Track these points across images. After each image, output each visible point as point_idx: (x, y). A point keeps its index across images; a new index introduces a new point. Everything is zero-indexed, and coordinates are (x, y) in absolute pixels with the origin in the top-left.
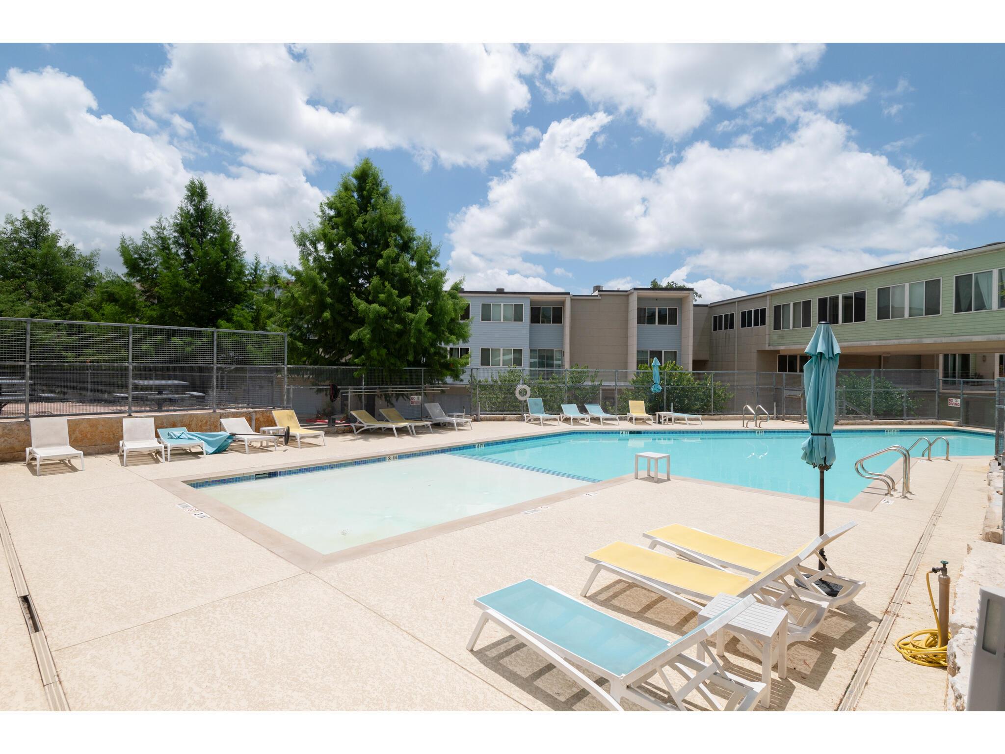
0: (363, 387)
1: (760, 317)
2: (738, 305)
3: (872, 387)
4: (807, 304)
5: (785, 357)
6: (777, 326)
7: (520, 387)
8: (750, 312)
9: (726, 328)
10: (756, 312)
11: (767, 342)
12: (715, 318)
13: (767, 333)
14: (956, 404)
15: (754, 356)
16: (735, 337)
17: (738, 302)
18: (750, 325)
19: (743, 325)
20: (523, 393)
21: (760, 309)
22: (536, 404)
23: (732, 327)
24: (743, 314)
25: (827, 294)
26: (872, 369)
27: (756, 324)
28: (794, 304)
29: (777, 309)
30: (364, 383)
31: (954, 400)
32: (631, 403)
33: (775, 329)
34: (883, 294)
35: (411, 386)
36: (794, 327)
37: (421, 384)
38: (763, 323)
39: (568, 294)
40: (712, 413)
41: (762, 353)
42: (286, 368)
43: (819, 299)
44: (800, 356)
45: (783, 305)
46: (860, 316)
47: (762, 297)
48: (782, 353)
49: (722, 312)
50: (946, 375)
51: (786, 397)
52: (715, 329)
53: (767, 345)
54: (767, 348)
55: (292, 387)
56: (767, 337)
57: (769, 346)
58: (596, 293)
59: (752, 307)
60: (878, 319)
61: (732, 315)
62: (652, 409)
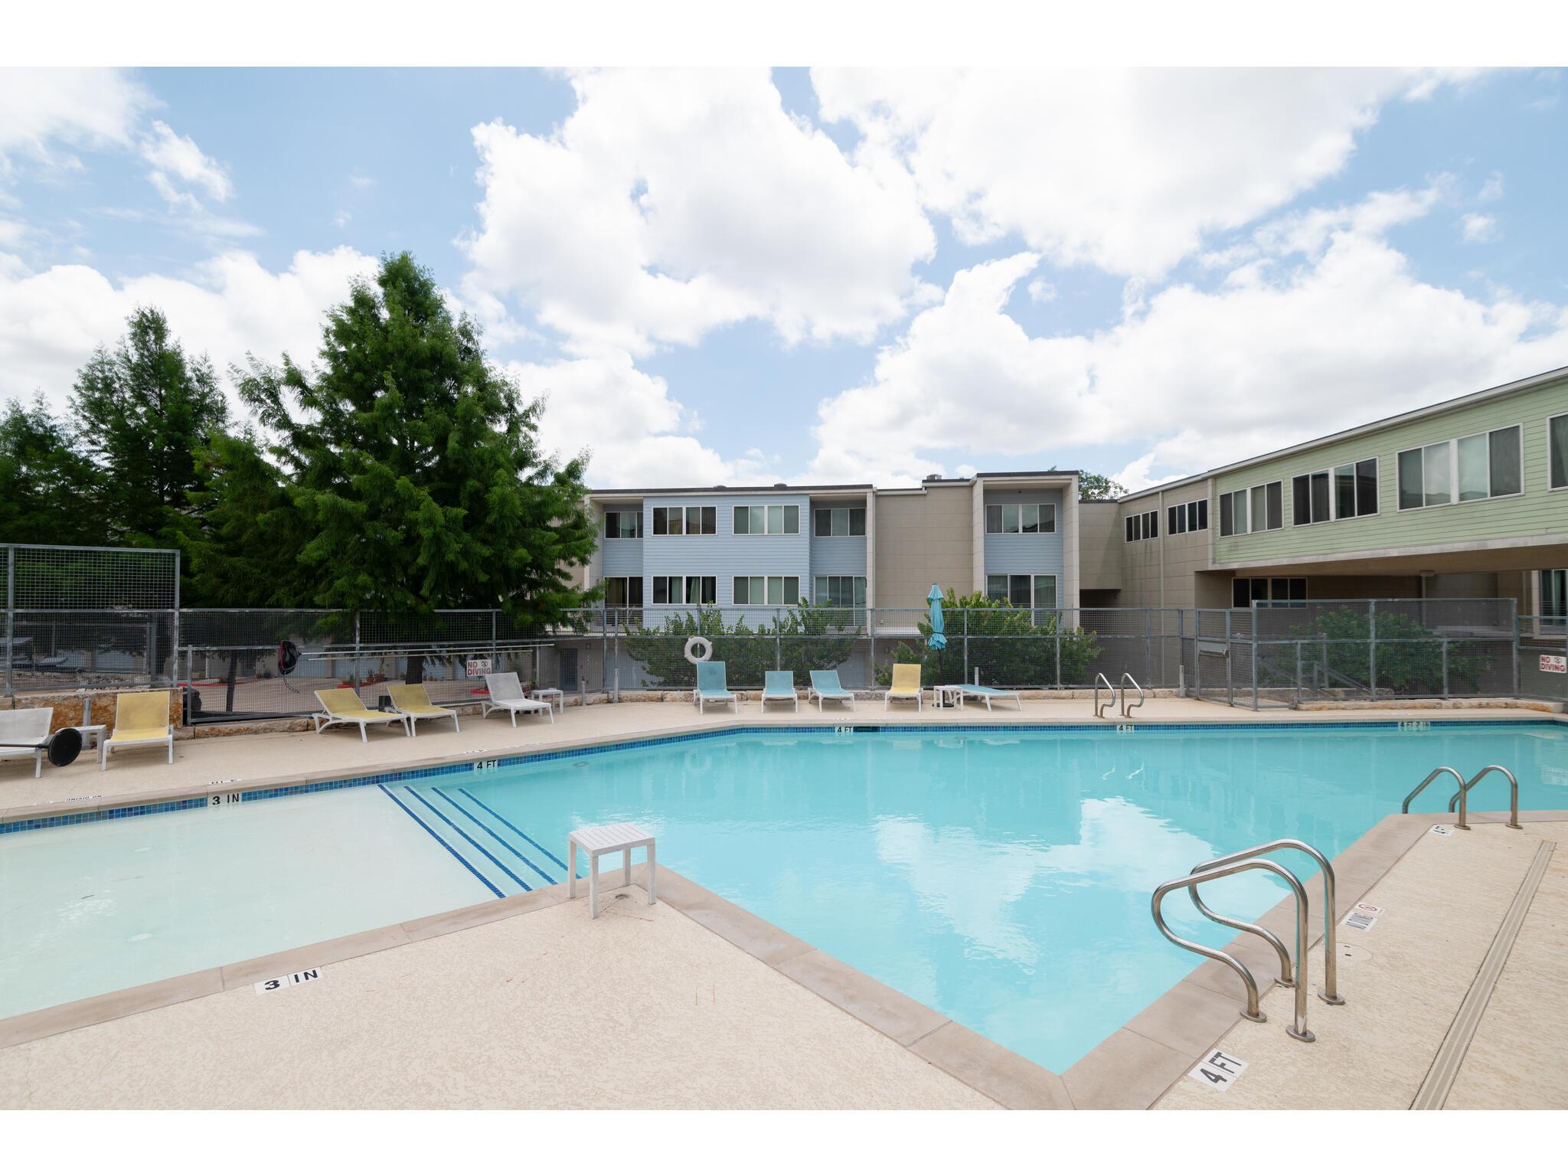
0: (358, 645)
1: (1198, 516)
2: (1163, 498)
3: (1373, 634)
4: (1275, 488)
5: (1246, 581)
6: (1226, 530)
7: (692, 640)
8: (1182, 508)
9: (1146, 536)
10: (1192, 506)
11: (1210, 556)
12: (1130, 520)
13: (1210, 541)
14: (1557, 668)
15: (1191, 580)
16: (1159, 552)
17: (1163, 491)
18: (1182, 530)
19: (1172, 531)
20: (698, 650)
21: (1197, 501)
22: (712, 672)
23: (1155, 534)
24: (1172, 511)
25: (1308, 468)
26: (1370, 600)
27: (1192, 528)
28: (1254, 490)
29: (1225, 499)
30: (358, 639)
31: (1552, 659)
32: (898, 668)
33: (1222, 535)
34: (1409, 461)
35: (470, 642)
36: (1254, 529)
37: (491, 639)
38: (1204, 525)
39: (870, 486)
40: (1059, 685)
41: (1205, 575)
42: (177, 614)
43: (1295, 479)
44: (1274, 581)
45: (1236, 493)
46: (1369, 505)
47: (1200, 480)
48: (1239, 576)
49: (1139, 510)
50: (1546, 609)
51: (1200, 655)
52: (1130, 538)
53: (1210, 561)
54: (1211, 567)
55: (190, 648)
56: (1210, 548)
57: (1214, 563)
59: (1184, 500)
60: (1401, 508)
61: (1154, 514)
62: (929, 681)
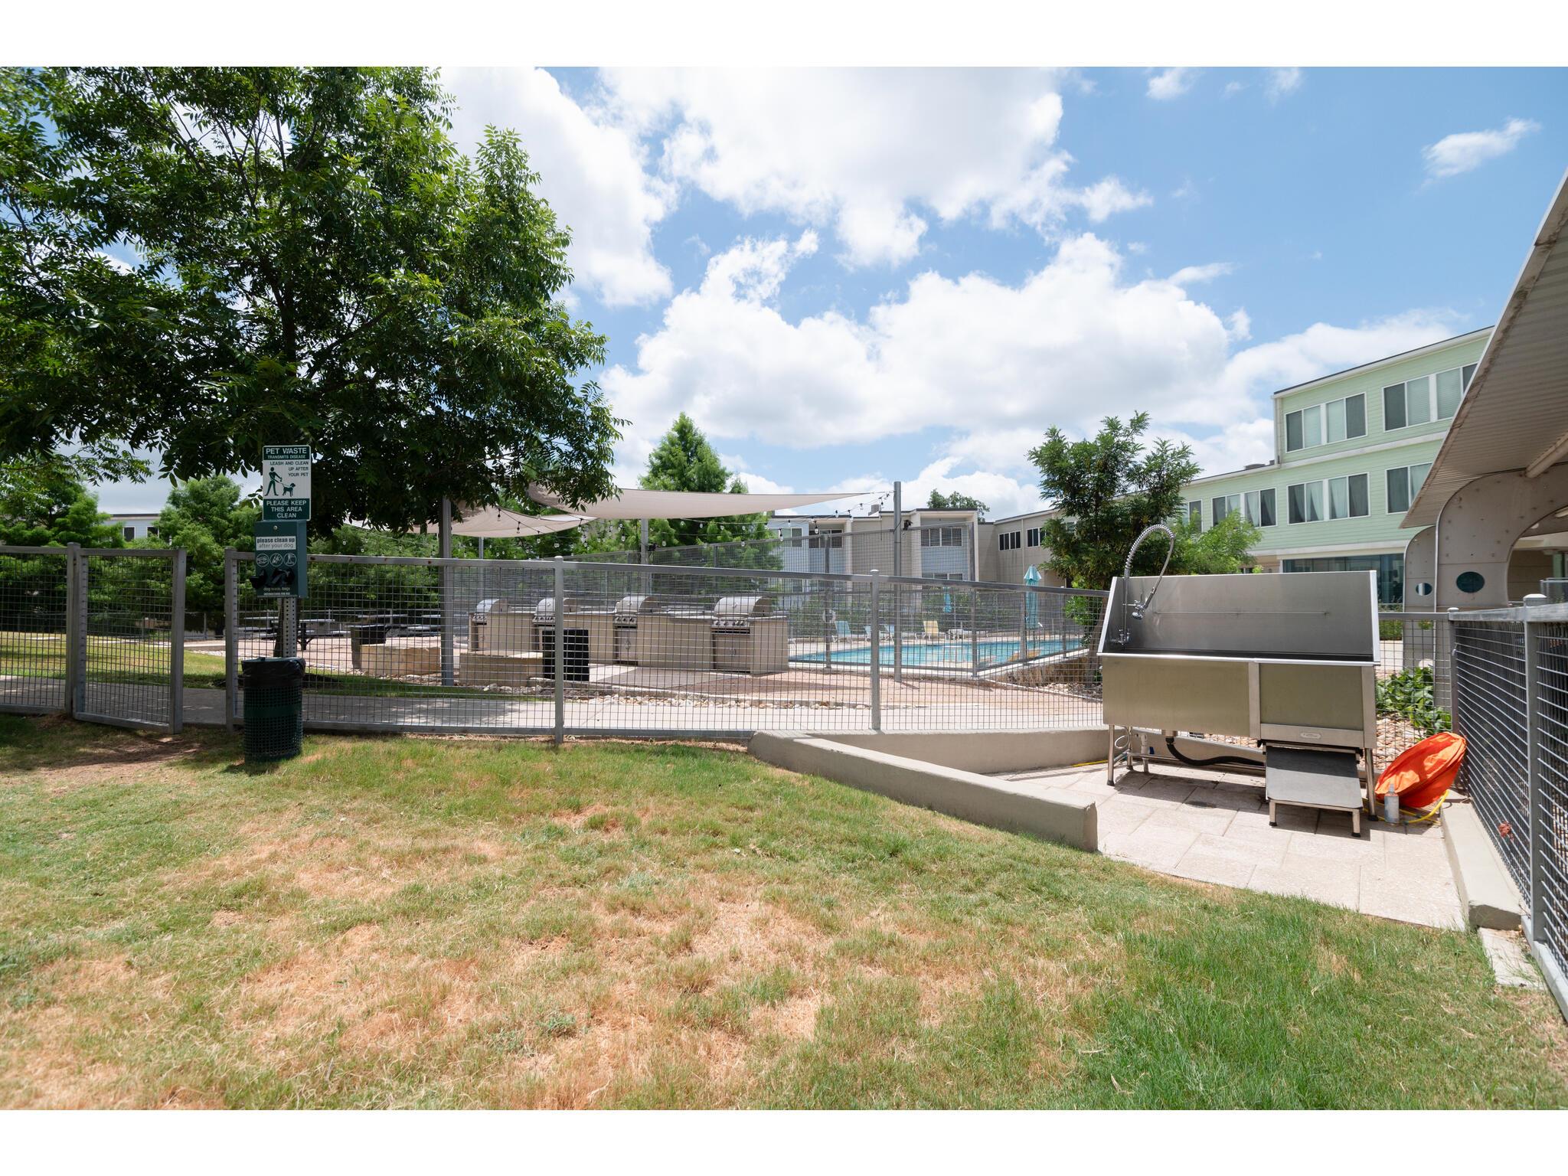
2: (1024, 523)
8: (1036, 530)
9: (1013, 547)
12: (1001, 536)
16: (1021, 557)
17: (1024, 519)
18: (1036, 544)
19: (1030, 545)
23: (1019, 546)
24: (1030, 532)
32: (925, 621)
39: (848, 516)
47: (1017, 520)
49: (1008, 530)
52: (1002, 548)
58: (877, 514)
59: (1038, 525)
61: (1018, 534)
62: (944, 628)
